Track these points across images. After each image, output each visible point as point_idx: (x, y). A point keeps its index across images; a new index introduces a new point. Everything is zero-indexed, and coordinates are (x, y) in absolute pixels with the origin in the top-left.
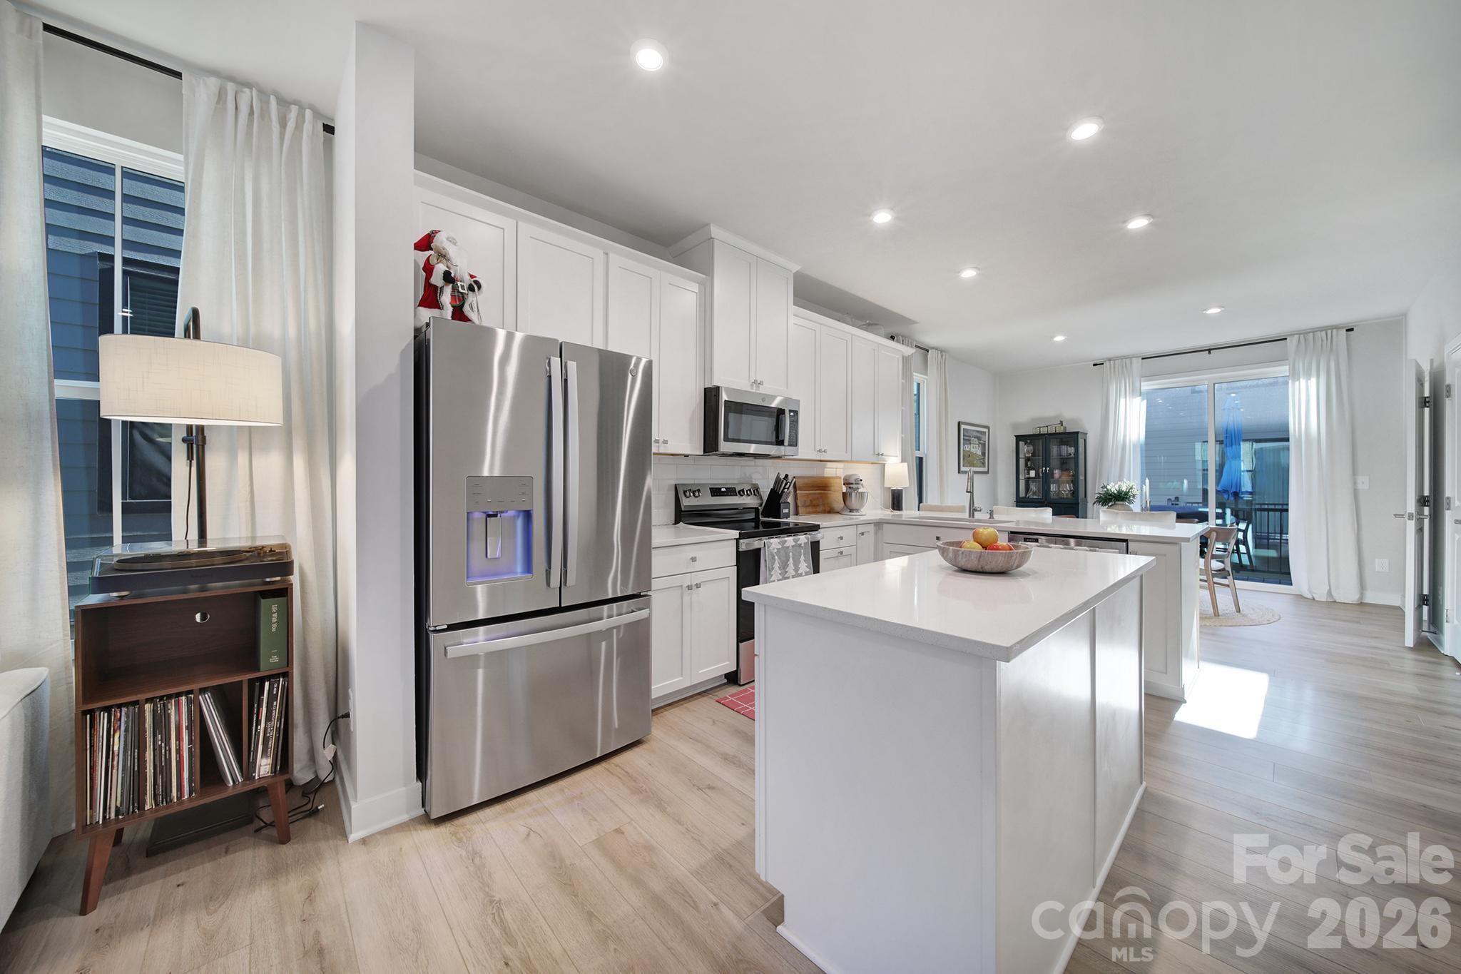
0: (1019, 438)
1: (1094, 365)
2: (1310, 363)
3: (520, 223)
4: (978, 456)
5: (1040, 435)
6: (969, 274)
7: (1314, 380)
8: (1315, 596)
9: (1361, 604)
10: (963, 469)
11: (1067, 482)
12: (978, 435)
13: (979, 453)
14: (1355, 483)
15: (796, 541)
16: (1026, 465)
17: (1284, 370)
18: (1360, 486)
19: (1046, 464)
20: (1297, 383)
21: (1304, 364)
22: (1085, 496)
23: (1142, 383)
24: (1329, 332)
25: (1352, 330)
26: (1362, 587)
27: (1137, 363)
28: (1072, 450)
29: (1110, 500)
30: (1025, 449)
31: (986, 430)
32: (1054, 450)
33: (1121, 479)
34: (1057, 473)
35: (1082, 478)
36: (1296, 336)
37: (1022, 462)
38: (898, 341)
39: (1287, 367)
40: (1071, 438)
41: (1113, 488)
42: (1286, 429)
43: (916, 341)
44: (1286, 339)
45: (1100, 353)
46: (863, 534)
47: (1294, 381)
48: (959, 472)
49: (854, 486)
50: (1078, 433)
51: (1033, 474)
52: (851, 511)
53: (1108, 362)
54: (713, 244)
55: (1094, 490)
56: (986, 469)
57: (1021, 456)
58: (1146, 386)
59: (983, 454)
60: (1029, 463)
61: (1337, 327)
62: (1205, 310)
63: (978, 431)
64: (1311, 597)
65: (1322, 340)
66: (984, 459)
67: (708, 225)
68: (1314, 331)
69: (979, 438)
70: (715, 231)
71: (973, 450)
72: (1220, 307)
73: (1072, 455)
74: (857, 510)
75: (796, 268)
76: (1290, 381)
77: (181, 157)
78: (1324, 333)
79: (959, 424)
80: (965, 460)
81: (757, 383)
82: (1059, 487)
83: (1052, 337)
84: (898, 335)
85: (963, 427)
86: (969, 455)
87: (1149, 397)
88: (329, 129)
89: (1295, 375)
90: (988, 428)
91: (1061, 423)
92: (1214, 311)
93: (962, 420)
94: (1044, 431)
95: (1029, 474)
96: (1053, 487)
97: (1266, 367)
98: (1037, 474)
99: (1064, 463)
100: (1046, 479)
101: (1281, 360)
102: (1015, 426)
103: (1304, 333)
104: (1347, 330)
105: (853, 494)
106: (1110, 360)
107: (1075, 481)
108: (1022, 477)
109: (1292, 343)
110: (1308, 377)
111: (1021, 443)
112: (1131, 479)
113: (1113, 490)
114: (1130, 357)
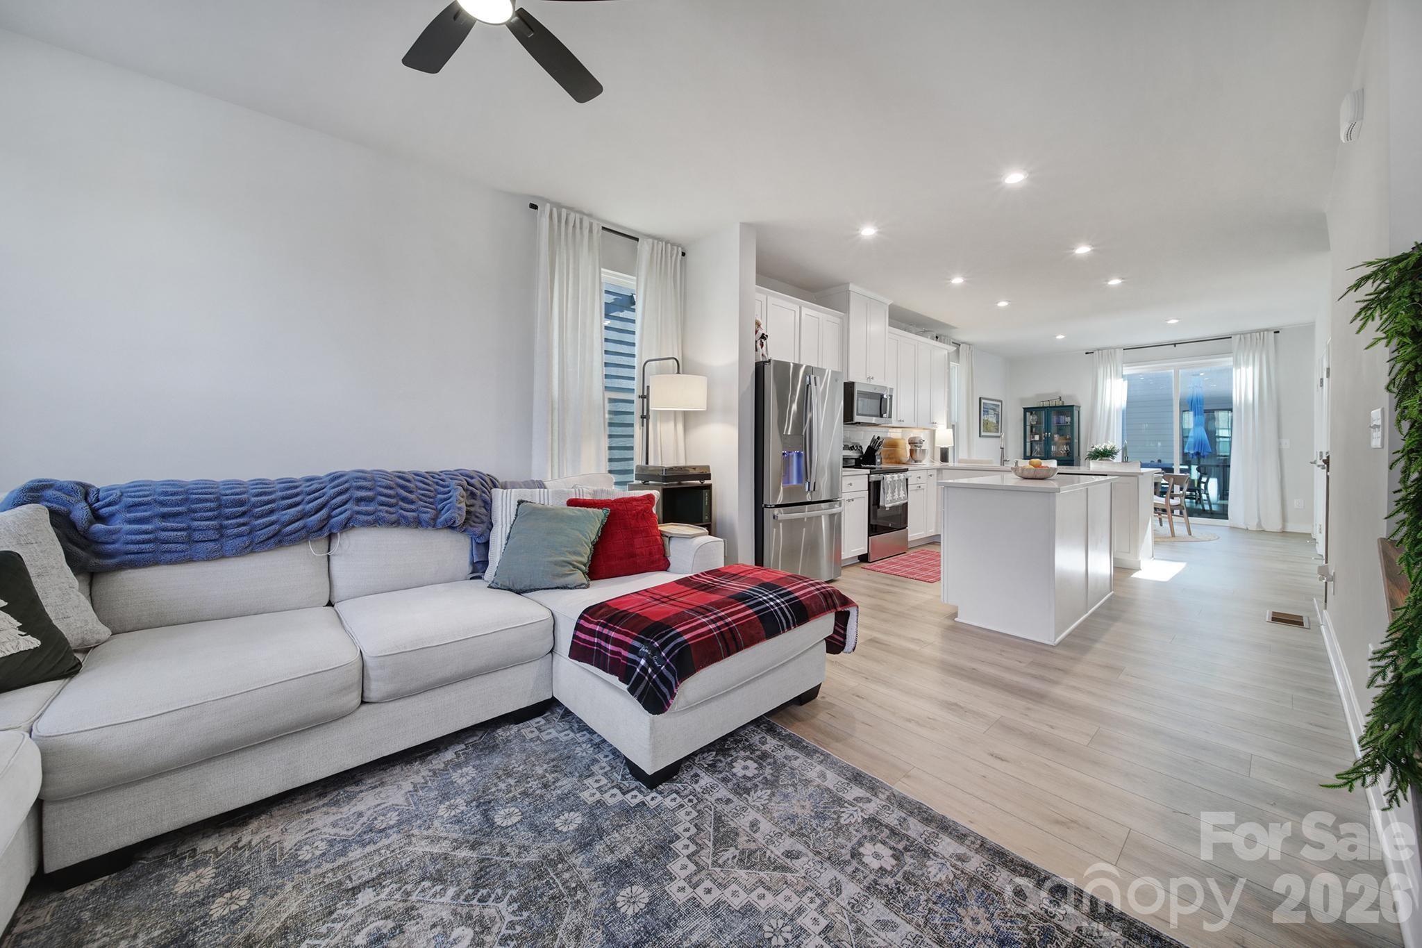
0: (1026, 410)
1: (1086, 353)
2: (1248, 356)
3: (769, 297)
4: (994, 424)
5: (1043, 408)
6: (1003, 304)
7: (1251, 368)
8: (1248, 527)
9: (1284, 533)
10: (983, 434)
11: (1063, 445)
12: (994, 407)
13: (995, 422)
14: (1280, 444)
15: (899, 477)
16: (1032, 431)
17: (1228, 361)
18: (1284, 446)
19: (1048, 430)
20: (1239, 370)
21: (1244, 356)
22: (1079, 455)
23: (1124, 368)
24: (1262, 333)
25: (1278, 332)
26: (1284, 519)
27: (1120, 353)
28: (1068, 419)
29: (1098, 457)
30: (1031, 419)
31: (1000, 404)
32: (1054, 419)
33: (1106, 442)
34: (1056, 437)
35: (1076, 441)
36: (1239, 336)
37: (1028, 428)
38: (940, 341)
39: (1231, 359)
40: (1067, 410)
41: (1100, 446)
42: (1231, 402)
43: (953, 339)
44: (1231, 337)
45: (1090, 346)
46: (931, 475)
47: (1236, 369)
48: (980, 436)
49: (919, 445)
50: (1073, 406)
51: (1037, 438)
52: (916, 462)
53: (1097, 352)
54: (849, 294)
55: (1085, 450)
56: (999, 434)
57: (1028, 424)
58: (1127, 371)
59: (998, 422)
60: (1034, 429)
61: (1267, 330)
62: (1167, 321)
63: (994, 405)
64: (1245, 528)
65: (1257, 339)
66: (998, 426)
67: (849, 283)
68: (1251, 332)
69: (994, 410)
70: (852, 287)
71: (990, 420)
72: (1177, 319)
73: (1069, 423)
74: (920, 461)
75: (889, 302)
76: (1234, 369)
77: (635, 278)
78: (1258, 334)
79: (980, 398)
80: (984, 427)
81: (870, 378)
82: (1059, 447)
83: (1055, 336)
84: (941, 335)
85: (983, 401)
86: (987, 423)
87: (1129, 378)
88: (683, 254)
89: (1237, 364)
90: (1001, 402)
91: (1060, 398)
92: (1174, 321)
93: (984, 396)
94: (1046, 404)
95: (1034, 438)
96: (1053, 448)
97: (1218, 358)
98: (1040, 438)
99: (1060, 430)
100: (1048, 442)
101: (1227, 353)
102: (1022, 400)
103: (1244, 334)
104: (1275, 332)
105: (918, 451)
106: (1098, 350)
107: (1070, 443)
108: (1028, 440)
109: (1235, 339)
110: (1247, 365)
111: (1028, 414)
112: (1114, 441)
113: (1100, 449)
114: (1114, 348)
